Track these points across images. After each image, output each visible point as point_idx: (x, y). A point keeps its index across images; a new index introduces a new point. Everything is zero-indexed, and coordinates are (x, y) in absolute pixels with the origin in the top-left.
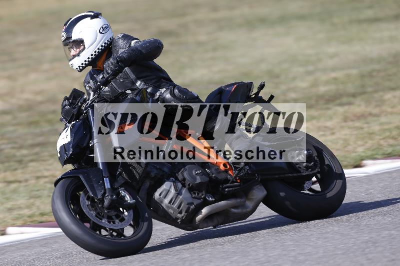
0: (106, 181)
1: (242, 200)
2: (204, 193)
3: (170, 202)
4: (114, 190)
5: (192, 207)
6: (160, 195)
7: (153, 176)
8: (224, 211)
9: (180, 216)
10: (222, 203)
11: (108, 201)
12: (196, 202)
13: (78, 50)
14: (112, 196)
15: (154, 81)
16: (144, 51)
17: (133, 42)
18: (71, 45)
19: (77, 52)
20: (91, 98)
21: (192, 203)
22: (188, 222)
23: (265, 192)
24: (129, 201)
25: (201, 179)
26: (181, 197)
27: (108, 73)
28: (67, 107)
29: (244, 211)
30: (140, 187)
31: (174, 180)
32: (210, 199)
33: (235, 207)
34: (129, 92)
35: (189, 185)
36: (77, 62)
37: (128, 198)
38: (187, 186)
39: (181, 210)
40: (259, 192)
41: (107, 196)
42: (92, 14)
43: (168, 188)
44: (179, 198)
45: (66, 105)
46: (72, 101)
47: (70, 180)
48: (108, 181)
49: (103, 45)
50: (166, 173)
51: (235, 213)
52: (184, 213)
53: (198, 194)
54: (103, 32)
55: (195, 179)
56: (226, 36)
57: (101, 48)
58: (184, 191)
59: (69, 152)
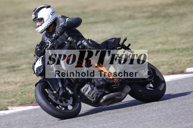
0: (60, 83)
1: (120, 93)
2: (104, 89)
3: (88, 94)
4: (64, 88)
5: (99, 96)
6: (84, 90)
7: (80, 81)
8: (112, 98)
9: (93, 100)
10: (112, 94)
11: (61, 93)
12: (101, 93)
13: (41, 23)
14: (63, 90)
15: (76, 37)
16: (74, 23)
17: (67, 19)
18: (37, 21)
19: (40, 24)
20: (50, 45)
21: (98, 94)
22: (96, 103)
23: (130, 89)
24: (70, 93)
25: (102, 83)
26: (94, 91)
27: (58, 33)
28: (39, 49)
29: (121, 97)
30: (74, 87)
31: (90, 83)
32: (107, 92)
33: (117, 96)
34: (66, 42)
35: (97, 85)
36: (40, 29)
37: (70, 91)
38: (96, 86)
39: (94, 97)
40: (128, 89)
41: (61, 90)
42: (47, 6)
43: (87, 87)
44: (93, 91)
45: (38, 49)
46: (40, 47)
47: (43, 83)
48: (61, 84)
49: (53, 20)
50: (86, 80)
51: (117, 99)
52: (95, 99)
53: (101, 90)
54: (52, 14)
55: (100, 83)
56: (22, 31)
57: (51, 22)
58: (95, 88)
59: (41, 70)
